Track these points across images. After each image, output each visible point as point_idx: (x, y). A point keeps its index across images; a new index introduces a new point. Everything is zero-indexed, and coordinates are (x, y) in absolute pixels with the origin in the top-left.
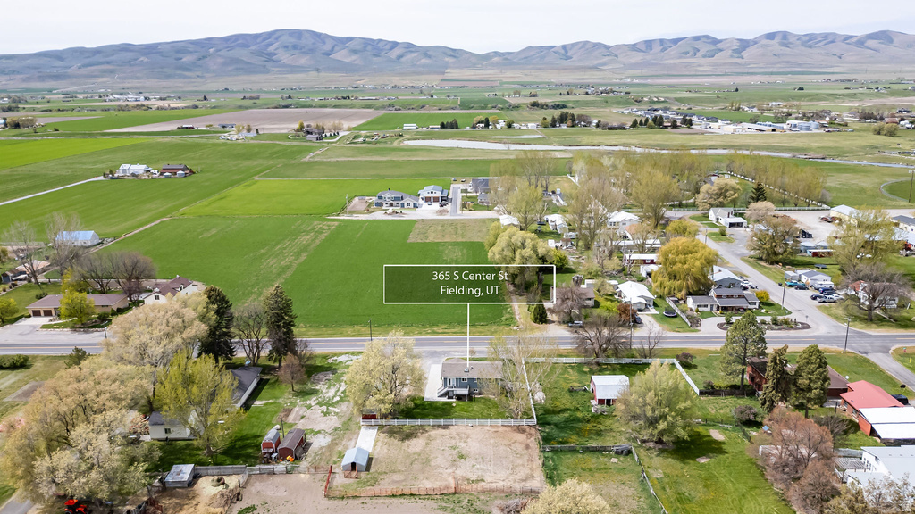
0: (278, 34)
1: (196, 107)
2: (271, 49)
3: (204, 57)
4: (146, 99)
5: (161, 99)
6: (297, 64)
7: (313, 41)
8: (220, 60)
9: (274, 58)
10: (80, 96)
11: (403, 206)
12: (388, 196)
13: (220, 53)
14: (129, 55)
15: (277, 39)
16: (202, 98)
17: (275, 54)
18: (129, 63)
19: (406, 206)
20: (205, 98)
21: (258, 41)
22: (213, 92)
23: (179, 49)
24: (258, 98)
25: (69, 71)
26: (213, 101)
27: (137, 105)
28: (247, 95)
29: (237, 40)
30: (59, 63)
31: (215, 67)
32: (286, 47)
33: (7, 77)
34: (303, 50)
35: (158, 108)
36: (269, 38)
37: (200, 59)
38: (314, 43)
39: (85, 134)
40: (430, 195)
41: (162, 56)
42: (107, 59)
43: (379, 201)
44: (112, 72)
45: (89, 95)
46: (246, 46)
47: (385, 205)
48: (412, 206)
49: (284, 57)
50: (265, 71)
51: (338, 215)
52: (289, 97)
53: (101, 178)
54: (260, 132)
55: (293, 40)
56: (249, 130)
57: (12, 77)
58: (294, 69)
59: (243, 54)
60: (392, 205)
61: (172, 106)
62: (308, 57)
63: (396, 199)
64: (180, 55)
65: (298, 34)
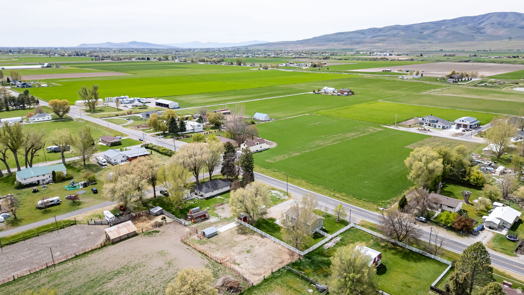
0: (490, 16)
1: (413, 60)
2: (482, 25)
3: (436, 31)
4: (390, 55)
5: (398, 55)
6: (497, 34)
7: (514, 19)
8: (445, 33)
9: (482, 31)
10: (361, 53)
11: (435, 126)
12: (428, 119)
13: (447, 29)
14: (396, 32)
15: (488, 19)
16: (419, 55)
17: (484, 28)
18: (394, 36)
19: (437, 127)
20: (421, 55)
21: (475, 20)
22: (434, 51)
23: (424, 26)
24: (454, 56)
25: (365, 40)
26: (425, 56)
27: (382, 58)
28: (448, 54)
29: (461, 20)
30: (362, 36)
31: (441, 37)
32: (493, 24)
33: (337, 43)
34: (505, 25)
35: (392, 60)
36: (483, 18)
37: (434, 32)
38: (514, 21)
39: (338, 71)
40: (461, 123)
41: (413, 31)
42: (385, 34)
43: (422, 121)
44: (384, 40)
45: (365, 52)
46: (466, 24)
47: (425, 124)
48: (441, 127)
49: (489, 31)
50: (472, 38)
51: (389, 126)
52: (475, 56)
53: (312, 93)
54: (424, 75)
55: (499, 19)
56: (417, 74)
57: (340, 43)
58: (492, 38)
59: (461, 29)
60: (429, 125)
61: (400, 59)
62: (506, 30)
63: (433, 121)
64: (423, 31)
65: (504, 15)
